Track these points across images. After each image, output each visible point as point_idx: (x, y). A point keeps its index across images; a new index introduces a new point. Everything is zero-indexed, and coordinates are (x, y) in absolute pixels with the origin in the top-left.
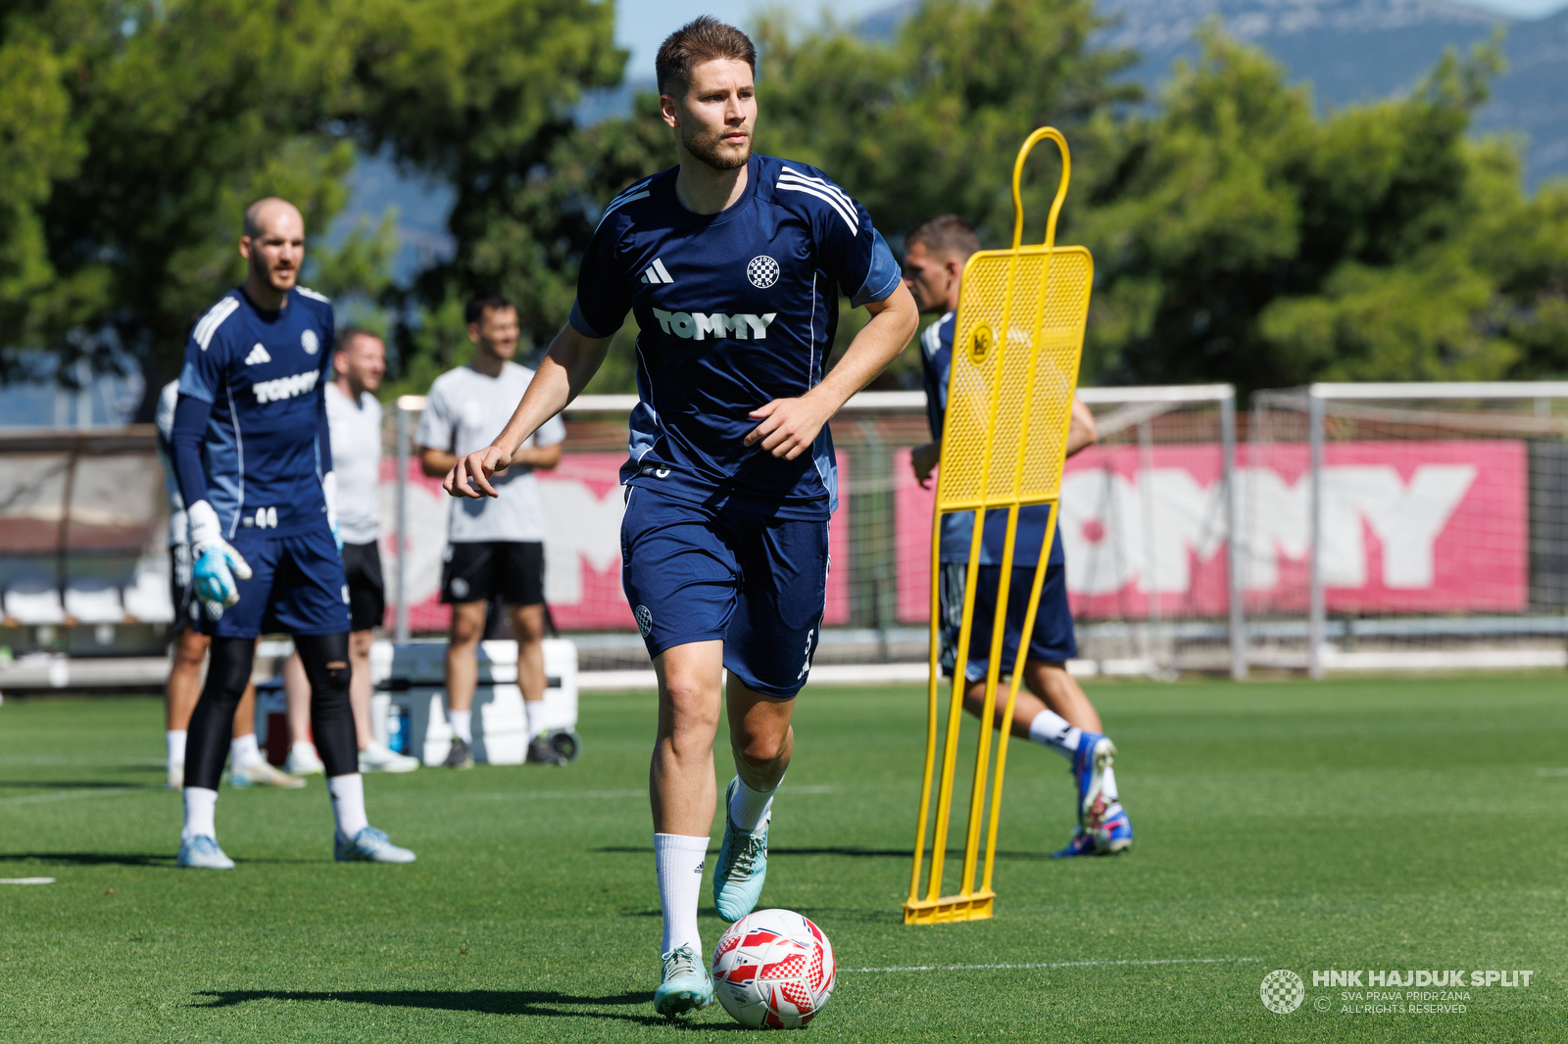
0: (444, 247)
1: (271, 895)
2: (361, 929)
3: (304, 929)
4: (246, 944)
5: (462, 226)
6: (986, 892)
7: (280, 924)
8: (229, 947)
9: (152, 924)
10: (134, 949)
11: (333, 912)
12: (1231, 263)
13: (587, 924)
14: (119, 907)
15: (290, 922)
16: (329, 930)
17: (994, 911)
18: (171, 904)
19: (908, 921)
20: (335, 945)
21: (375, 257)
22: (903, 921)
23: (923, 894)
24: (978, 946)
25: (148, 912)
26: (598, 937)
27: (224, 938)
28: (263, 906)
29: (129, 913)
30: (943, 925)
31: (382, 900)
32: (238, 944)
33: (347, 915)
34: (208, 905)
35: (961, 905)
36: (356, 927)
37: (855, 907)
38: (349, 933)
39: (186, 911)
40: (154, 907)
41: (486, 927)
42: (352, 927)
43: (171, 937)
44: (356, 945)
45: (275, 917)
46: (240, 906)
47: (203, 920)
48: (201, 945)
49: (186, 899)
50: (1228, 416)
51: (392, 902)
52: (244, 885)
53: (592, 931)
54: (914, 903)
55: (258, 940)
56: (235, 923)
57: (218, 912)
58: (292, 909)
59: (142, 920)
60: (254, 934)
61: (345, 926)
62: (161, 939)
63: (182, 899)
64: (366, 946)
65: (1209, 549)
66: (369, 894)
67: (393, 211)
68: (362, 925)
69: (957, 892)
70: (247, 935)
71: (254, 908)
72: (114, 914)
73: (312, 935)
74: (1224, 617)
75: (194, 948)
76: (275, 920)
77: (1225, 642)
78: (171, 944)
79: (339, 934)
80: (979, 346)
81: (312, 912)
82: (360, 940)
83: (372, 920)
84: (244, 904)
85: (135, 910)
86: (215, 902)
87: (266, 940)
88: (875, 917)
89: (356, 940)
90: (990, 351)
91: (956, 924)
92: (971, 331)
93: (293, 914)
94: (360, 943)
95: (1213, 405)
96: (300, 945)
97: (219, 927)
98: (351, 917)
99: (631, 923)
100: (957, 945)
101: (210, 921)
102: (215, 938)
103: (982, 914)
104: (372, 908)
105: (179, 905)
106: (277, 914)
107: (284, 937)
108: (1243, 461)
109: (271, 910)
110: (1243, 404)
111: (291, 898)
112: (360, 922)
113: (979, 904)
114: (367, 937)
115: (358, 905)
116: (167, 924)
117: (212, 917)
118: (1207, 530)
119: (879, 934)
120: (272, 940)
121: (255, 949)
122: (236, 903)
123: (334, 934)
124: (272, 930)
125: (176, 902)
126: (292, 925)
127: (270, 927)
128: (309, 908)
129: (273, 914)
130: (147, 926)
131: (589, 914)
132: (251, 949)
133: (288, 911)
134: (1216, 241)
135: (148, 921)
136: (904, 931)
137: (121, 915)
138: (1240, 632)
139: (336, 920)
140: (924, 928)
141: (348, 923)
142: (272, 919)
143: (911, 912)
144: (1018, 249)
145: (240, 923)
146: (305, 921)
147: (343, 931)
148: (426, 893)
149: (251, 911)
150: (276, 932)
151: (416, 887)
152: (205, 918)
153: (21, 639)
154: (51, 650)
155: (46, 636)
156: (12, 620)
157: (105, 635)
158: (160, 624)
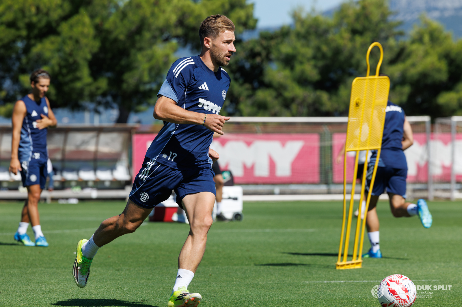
6: (360, 260)
12: (429, 81)
13: (246, 268)
14: (112, 261)
17: (362, 265)
19: (338, 268)
22: (335, 268)
23: (342, 261)
24: (357, 275)
25: (120, 263)
26: (249, 271)
29: (115, 263)
30: (347, 270)
35: (353, 264)
37: (322, 264)
39: (131, 262)
40: (122, 261)
41: (217, 268)
46: (146, 261)
47: (136, 265)
50: (428, 126)
52: (148, 255)
53: (247, 270)
54: (339, 263)
55: (152, 271)
56: (145, 266)
57: (140, 263)
58: (161, 262)
60: (151, 269)
62: (124, 270)
63: (130, 259)
65: (422, 163)
69: (351, 260)
70: (149, 269)
71: (151, 262)
73: (167, 270)
74: (426, 183)
75: (134, 273)
76: (157, 265)
77: (426, 190)
78: (127, 272)
79: (175, 269)
80: (357, 105)
84: (148, 260)
87: (154, 271)
88: (328, 267)
90: (360, 106)
91: (351, 269)
92: (355, 100)
93: (162, 264)
95: (424, 123)
96: (164, 272)
97: (141, 267)
99: (258, 267)
100: (352, 275)
101: (138, 265)
102: (140, 270)
103: (358, 267)
107: (159, 270)
108: (432, 138)
109: (155, 262)
110: (433, 122)
111: (161, 259)
113: (358, 263)
116: (126, 266)
118: (422, 158)
119: (329, 272)
120: (156, 271)
124: (156, 268)
126: (161, 267)
128: (166, 262)
131: (247, 265)
132: (150, 273)
134: (424, 75)
135: (121, 265)
136: (336, 271)
138: (432, 187)
140: (342, 270)
143: (338, 266)
144: (368, 77)
153: (83, 184)
154: (92, 187)
155: (91, 184)
156: (81, 179)
157: (107, 184)
158: (123, 181)
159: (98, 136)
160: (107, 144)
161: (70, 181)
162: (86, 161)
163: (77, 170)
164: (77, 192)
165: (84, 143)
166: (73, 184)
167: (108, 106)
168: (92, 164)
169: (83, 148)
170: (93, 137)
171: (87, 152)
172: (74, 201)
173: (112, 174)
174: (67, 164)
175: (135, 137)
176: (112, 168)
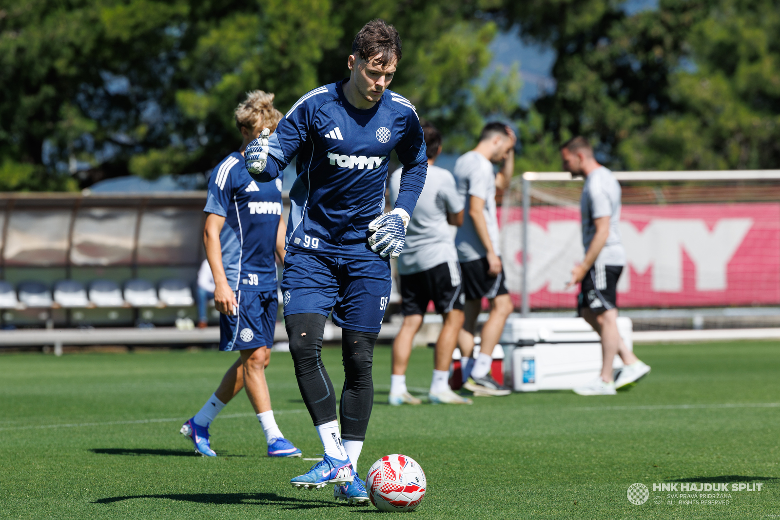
0: (549, 85)
5: (559, 73)
21: (508, 91)
31: (526, 471)
51: (531, 472)
67: (516, 64)
83: (521, 484)
94: (515, 498)
104: (521, 476)
148: (551, 467)
151: (545, 464)
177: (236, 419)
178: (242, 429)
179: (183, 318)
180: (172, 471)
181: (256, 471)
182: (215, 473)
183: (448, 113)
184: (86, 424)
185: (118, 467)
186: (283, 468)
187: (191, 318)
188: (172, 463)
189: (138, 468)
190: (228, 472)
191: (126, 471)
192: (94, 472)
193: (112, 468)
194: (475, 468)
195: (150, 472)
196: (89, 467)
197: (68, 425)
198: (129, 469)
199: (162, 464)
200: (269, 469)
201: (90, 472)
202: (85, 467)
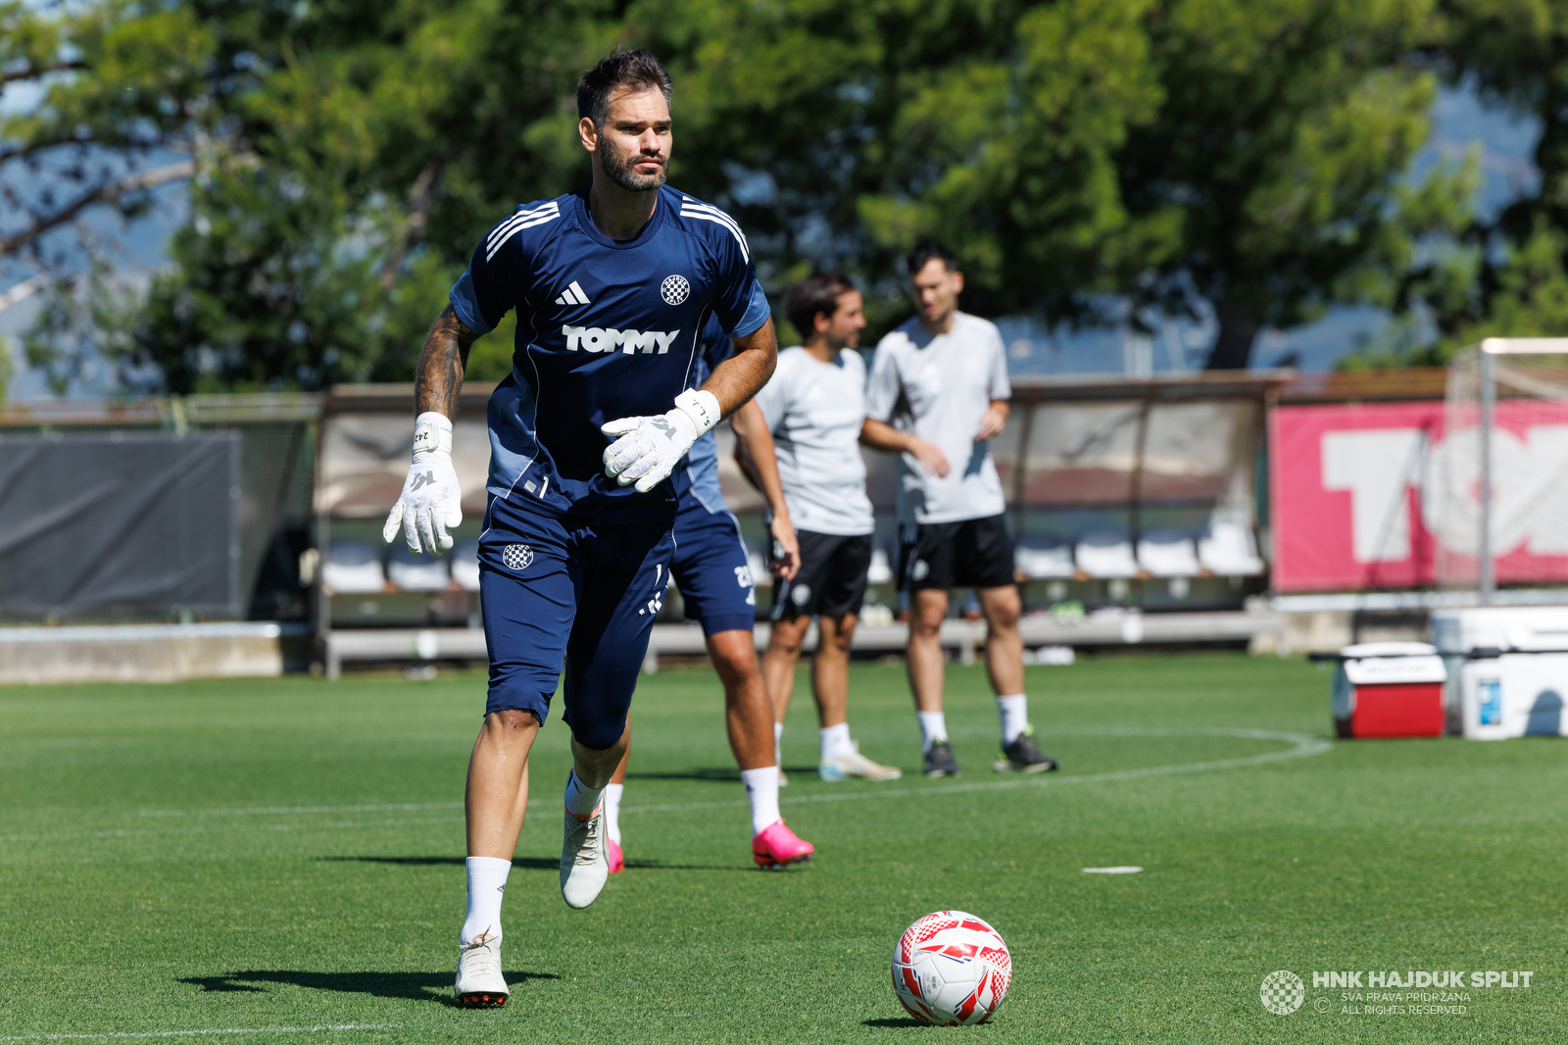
1: (1366, 887)
2: (1462, 926)
3: (1403, 926)
4: (1344, 943)
5: (1547, 159)
7: (1377, 919)
8: (1325, 946)
9: (1245, 919)
10: (1228, 949)
11: (1431, 906)
14: (1209, 900)
15: (1387, 916)
16: (1429, 927)
18: (1264, 897)
20: (1436, 944)
21: (1458, 193)
25: (1240, 906)
27: (1320, 936)
28: (1358, 899)
29: (1221, 907)
31: (1482, 892)
32: (1335, 943)
33: (1447, 909)
34: (1302, 898)
36: (1457, 923)
38: (1450, 931)
39: (1279, 905)
40: (1246, 901)
42: (1452, 923)
43: (1266, 935)
44: (1457, 944)
45: (1372, 911)
46: (1334, 898)
47: (1298, 916)
48: (1297, 944)
49: (1279, 891)
51: (1492, 894)
52: (1338, 875)
55: (1356, 938)
56: (1331, 918)
57: (1313, 905)
58: (1389, 903)
59: (1234, 915)
60: (1351, 931)
61: (1445, 922)
62: (1256, 937)
63: (1274, 891)
64: (1468, 945)
66: (1467, 886)
68: (1462, 921)
70: (1344, 932)
71: (1349, 901)
72: (1205, 908)
73: (1411, 932)
75: (1290, 947)
76: (1372, 916)
78: (1266, 943)
79: (1439, 931)
81: (1410, 906)
82: (1461, 938)
83: (1473, 916)
84: (1338, 895)
85: (1227, 903)
86: (1309, 894)
87: (1364, 938)
89: (1456, 939)
93: (1390, 908)
94: (1461, 942)
96: (1400, 944)
97: (1315, 923)
98: (1451, 912)
101: (1305, 916)
102: (1311, 936)
104: (1472, 901)
105: (1272, 899)
106: (1374, 908)
107: (1382, 935)
109: (1367, 904)
111: (1387, 889)
112: (1461, 918)
114: (1469, 935)
115: (1457, 898)
116: (1260, 920)
117: (1307, 912)
120: (1370, 938)
121: (1353, 949)
122: (1330, 895)
123: (1434, 931)
124: (1369, 927)
125: (1269, 894)
126: (1390, 921)
127: (1368, 923)
128: (1407, 901)
129: (1369, 908)
130: (1240, 921)
132: (1349, 949)
133: (1385, 905)
135: (1241, 916)
137: (1212, 910)
139: (1435, 915)
141: (1447, 918)
142: (1369, 914)
145: (1335, 918)
146: (1403, 917)
147: (1443, 927)
149: (1347, 905)
150: (1374, 929)
152: (1301, 912)
153: (1092, 593)
154: (1123, 605)
155: (1118, 590)
156: (1085, 574)
157: (1179, 589)
158: (1236, 577)
159: (1143, 416)
160: (1176, 445)
161: (1044, 583)
162: (1101, 507)
163: (1070, 544)
164: (1069, 621)
165: (1091, 441)
166: (1056, 591)
167: (1175, 306)
168: (1123, 518)
169: (1087, 461)
170: (1124, 421)
171: (1107, 475)
172: (1062, 656)
173: (1197, 553)
174: (1033, 522)
175: (1277, 418)
176: (1197, 535)
177: (963, 794)
178: (974, 813)
179: (873, 604)
180: (847, 893)
181: (998, 893)
182: (923, 896)
183: (1348, 233)
184: (696, 806)
185: (752, 887)
186: (1047, 887)
187: (886, 605)
188: (848, 879)
189: (787, 889)
190: (947, 896)
191: (765, 894)
192: (707, 895)
193: (741, 888)
194: (1390, 886)
195: (808, 896)
196: (701, 887)
197: (664, 807)
198: (771, 890)
199: (830, 880)
200: (1021, 889)
201: (702, 895)
202: (692, 887)
